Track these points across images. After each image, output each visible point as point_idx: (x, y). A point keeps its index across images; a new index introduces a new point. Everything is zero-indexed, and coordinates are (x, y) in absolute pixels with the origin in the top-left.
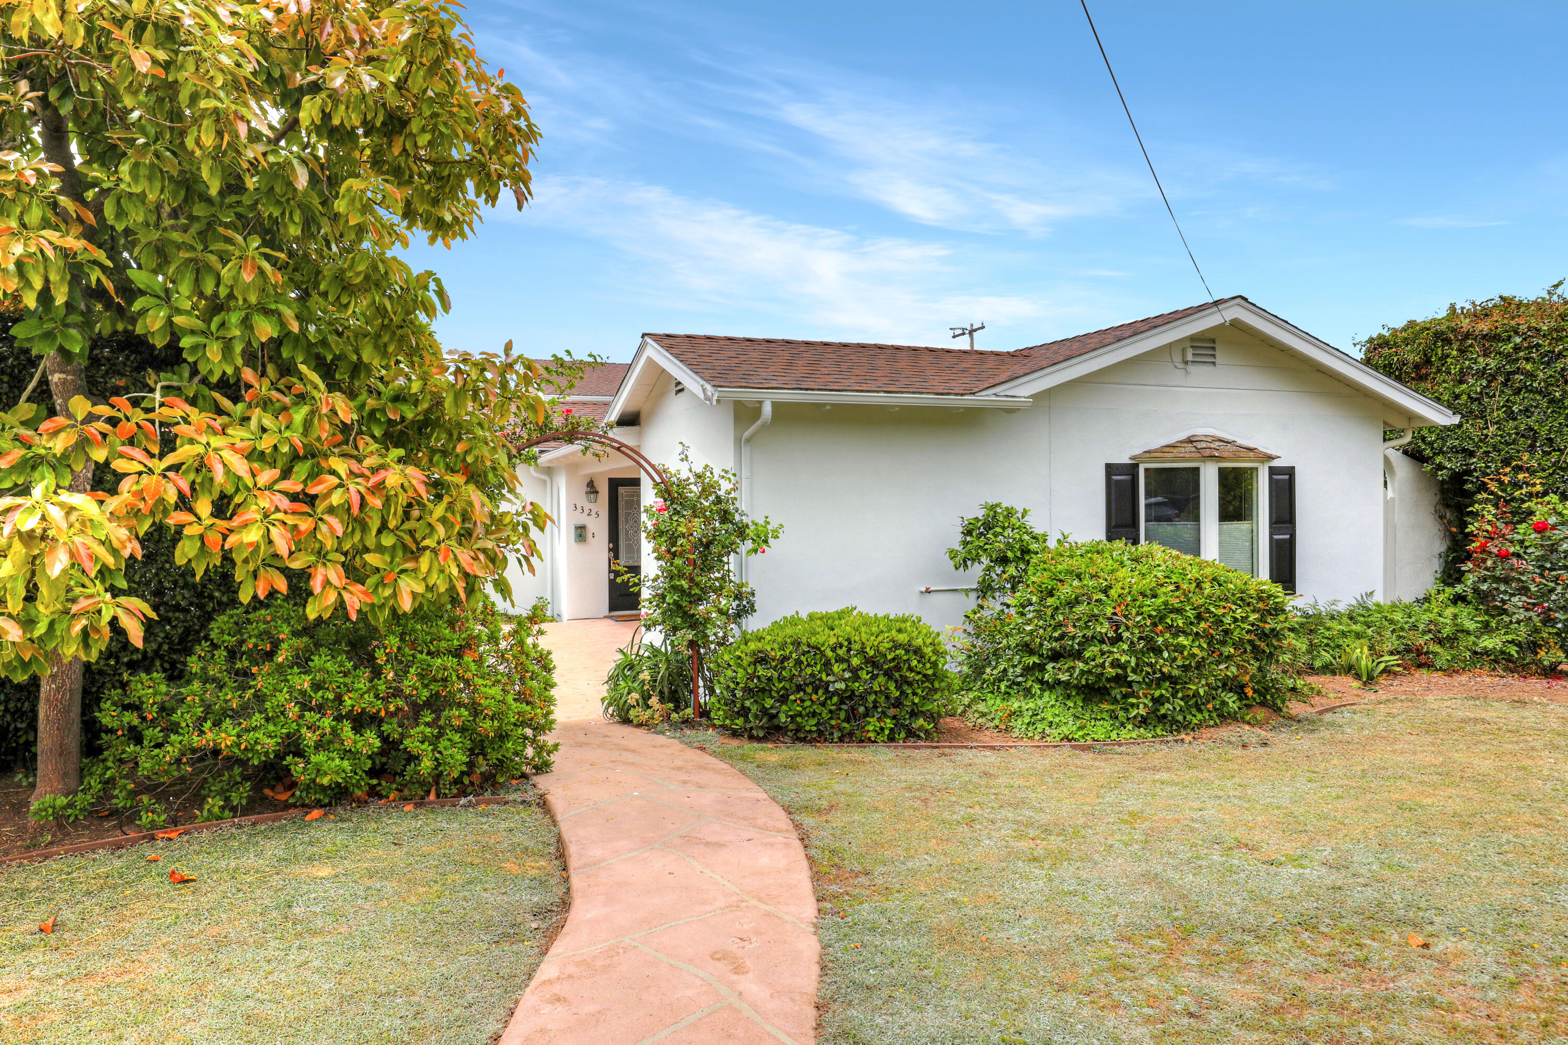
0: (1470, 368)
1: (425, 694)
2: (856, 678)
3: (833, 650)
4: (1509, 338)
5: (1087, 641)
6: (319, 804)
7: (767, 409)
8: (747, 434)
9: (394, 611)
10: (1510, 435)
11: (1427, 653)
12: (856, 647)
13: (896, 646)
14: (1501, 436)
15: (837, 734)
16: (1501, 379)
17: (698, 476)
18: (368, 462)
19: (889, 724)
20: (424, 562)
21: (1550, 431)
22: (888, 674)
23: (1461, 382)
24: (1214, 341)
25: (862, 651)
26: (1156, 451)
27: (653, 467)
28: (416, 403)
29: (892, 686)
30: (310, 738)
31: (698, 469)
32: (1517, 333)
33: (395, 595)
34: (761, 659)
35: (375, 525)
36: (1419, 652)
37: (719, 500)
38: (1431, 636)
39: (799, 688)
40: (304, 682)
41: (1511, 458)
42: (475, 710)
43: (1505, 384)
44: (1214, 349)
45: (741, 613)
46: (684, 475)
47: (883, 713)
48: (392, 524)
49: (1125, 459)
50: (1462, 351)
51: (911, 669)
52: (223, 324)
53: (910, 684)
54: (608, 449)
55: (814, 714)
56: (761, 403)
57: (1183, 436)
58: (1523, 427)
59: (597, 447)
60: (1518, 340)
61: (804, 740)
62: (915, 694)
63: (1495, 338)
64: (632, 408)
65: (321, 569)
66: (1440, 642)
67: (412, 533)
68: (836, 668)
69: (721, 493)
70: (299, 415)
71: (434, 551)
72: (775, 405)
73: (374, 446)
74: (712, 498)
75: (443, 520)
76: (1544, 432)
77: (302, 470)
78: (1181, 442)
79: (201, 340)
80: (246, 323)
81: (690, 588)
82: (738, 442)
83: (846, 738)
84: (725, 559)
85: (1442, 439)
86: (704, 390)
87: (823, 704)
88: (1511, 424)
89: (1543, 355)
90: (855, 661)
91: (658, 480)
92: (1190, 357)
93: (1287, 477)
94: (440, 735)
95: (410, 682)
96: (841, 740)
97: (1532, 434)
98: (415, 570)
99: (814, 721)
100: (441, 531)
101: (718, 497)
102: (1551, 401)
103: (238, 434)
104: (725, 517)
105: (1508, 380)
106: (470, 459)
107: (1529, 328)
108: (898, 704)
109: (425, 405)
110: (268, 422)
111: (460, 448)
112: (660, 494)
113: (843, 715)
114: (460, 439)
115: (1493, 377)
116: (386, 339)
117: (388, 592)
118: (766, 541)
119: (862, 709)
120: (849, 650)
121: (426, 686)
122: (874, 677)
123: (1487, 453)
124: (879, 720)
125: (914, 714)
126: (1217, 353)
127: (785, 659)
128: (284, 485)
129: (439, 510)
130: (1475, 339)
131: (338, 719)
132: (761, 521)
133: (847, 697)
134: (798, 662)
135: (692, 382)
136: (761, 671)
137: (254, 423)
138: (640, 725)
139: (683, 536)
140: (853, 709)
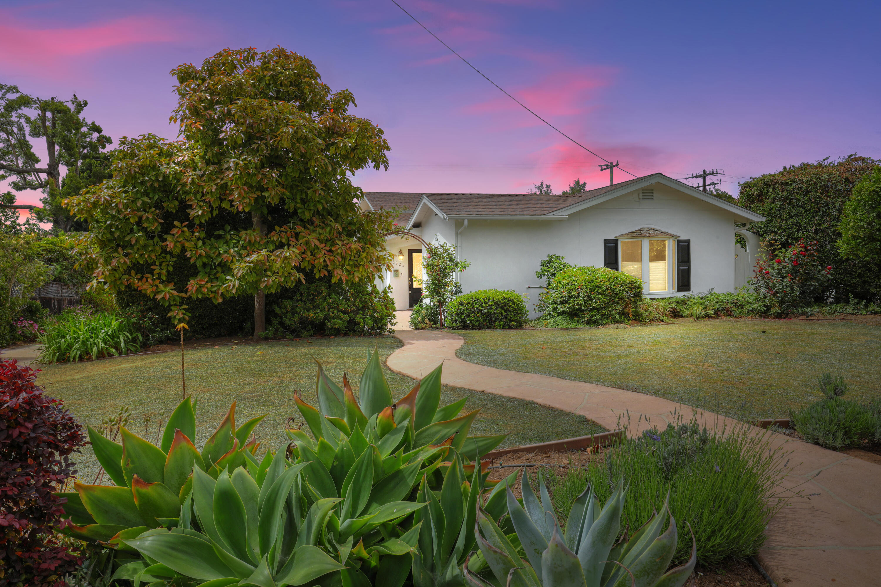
0: (776, 197)
1: (361, 306)
2: (491, 309)
3: (484, 300)
4: (791, 184)
5: (570, 297)
6: (333, 335)
7: (466, 223)
8: (459, 231)
9: (352, 282)
10: (790, 225)
11: (731, 311)
12: (491, 299)
13: (504, 299)
14: (787, 225)
15: (485, 327)
16: (788, 202)
17: (441, 246)
18: (345, 242)
19: (502, 323)
20: (361, 269)
21: (805, 223)
22: (502, 308)
23: (774, 203)
24: (653, 190)
25: (493, 300)
26: (625, 234)
27: (425, 243)
28: (355, 225)
29: (503, 312)
30: (332, 315)
31: (442, 244)
32: (794, 182)
33: (353, 277)
34: (461, 304)
35: (348, 258)
36: (728, 311)
37: (449, 254)
38: (734, 304)
39: (473, 312)
40: (330, 301)
41: (791, 234)
42: (375, 311)
43: (789, 204)
44: (653, 193)
45: (457, 292)
46: (437, 245)
47: (501, 320)
48: (352, 258)
49: (612, 238)
50: (774, 189)
51: (510, 306)
52: (308, 206)
53: (509, 311)
54: (410, 237)
55: (478, 321)
56: (464, 220)
57: (638, 228)
58: (795, 221)
59: (406, 236)
60: (794, 185)
61: (475, 329)
62: (511, 314)
63: (786, 184)
64: (419, 221)
65: (335, 270)
66: (737, 306)
67: (357, 261)
68: (484, 305)
69: (450, 252)
70: (328, 229)
71: (363, 266)
72: (469, 221)
73: (346, 237)
74: (446, 253)
75: (365, 257)
76: (802, 224)
77: (329, 244)
78: (637, 231)
79: (303, 210)
80: (315, 206)
81: (439, 283)
82: (457, 234)
83: (489, 328)
84: (451, 274)
85: (766, 227)
86: (444, 216)
87: (481, 317)
88: (791, 220)
89: (804, 191)
90: (491, 303)
91: (428, 247)
92: (641, 197)
93: (686, 244)
94: (365, 318)
95: (357, 302)
96: (487, 328)
97: (798, 224)
98: (358, 271)
99: (478, 323)
100: (365, 260)
101: (449, 253)
102: (806, 211)
103: (314, 235)
104: (451, 260)
105: (790, 202)
106: (371, 240)
107: (799, 180)
108: (506, 318)
109: (358, 225)
110: (321, 231)
111: (368, 238)
112: (428, 252)
113: (487, 321)
114: (368, 235)
115: (784, 201)
116: (347, 207)
117: (351, 276)
118: (465, 268)
119: (494, 319)
120: (489, 300)
121: (361, 304)
122: (497, 309)
123: (782, 232)
124: (499, 322)
125: (511, 321)
126: (654, 195)
127: (468, 303)
128: (326, 248)
129: (364, 255)
130: (779, 184)
131: (339, 311)
132: (463, 261)
133: (488, 314)
134: (473, 304)
135: (440, 214)
136: (461, 307)
137: (317, 232)
138: (422, 329)
139: (436, 266)
140: (491, 319)
